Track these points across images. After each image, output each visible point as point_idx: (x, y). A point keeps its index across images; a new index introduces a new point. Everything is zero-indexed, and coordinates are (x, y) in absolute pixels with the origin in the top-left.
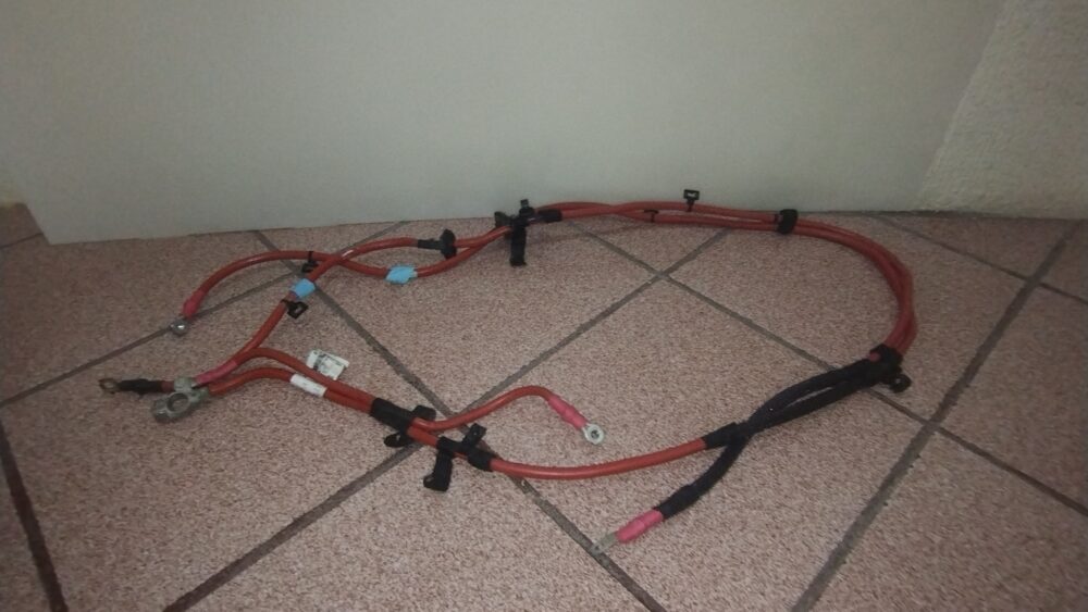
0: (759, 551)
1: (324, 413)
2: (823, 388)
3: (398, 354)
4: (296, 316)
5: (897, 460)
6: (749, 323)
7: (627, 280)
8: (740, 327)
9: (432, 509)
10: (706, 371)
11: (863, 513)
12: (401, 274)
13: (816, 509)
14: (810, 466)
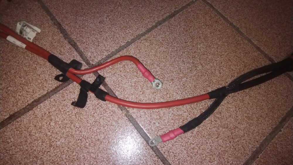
0: (223, 149)
1: (27, 58)
6: (237, 29)
8: (233, 32)
9: (77, 115)
10: (214, 54)
11: (270, 134)
13: (251, 131)
14: (252, 109)
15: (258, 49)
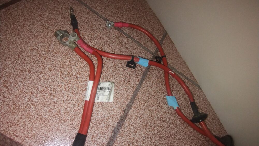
1: (77, 105)
3: (126, 125)
4: (128, 66)
12: (172, 102)
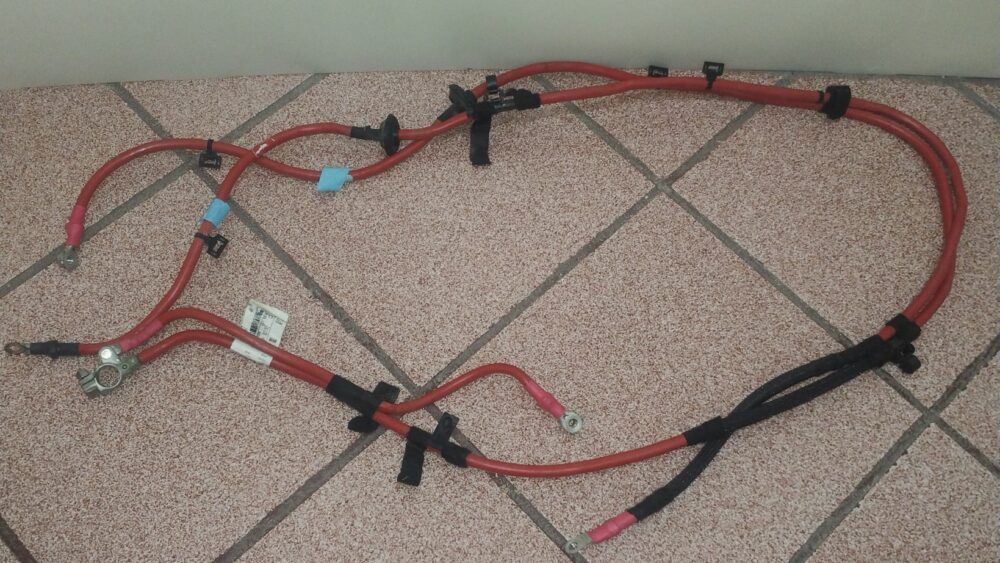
1: (272, 384)
2: (823, 373)
4: (217, 257)
5: (882, 456)
7: (619, 193)
8: (748, 274)
9: (406, 503)
10: (700, 338)
11: (833, 515)
12: (333, 176)
13: (788, 509)
14: (792, 461)
15: (812, 313)
